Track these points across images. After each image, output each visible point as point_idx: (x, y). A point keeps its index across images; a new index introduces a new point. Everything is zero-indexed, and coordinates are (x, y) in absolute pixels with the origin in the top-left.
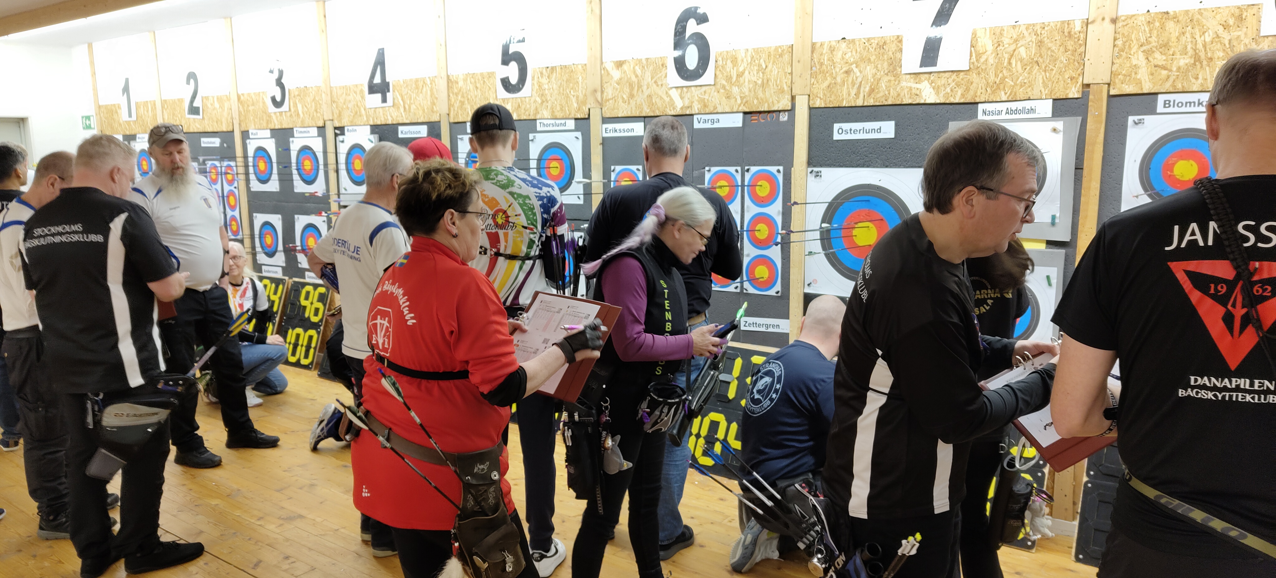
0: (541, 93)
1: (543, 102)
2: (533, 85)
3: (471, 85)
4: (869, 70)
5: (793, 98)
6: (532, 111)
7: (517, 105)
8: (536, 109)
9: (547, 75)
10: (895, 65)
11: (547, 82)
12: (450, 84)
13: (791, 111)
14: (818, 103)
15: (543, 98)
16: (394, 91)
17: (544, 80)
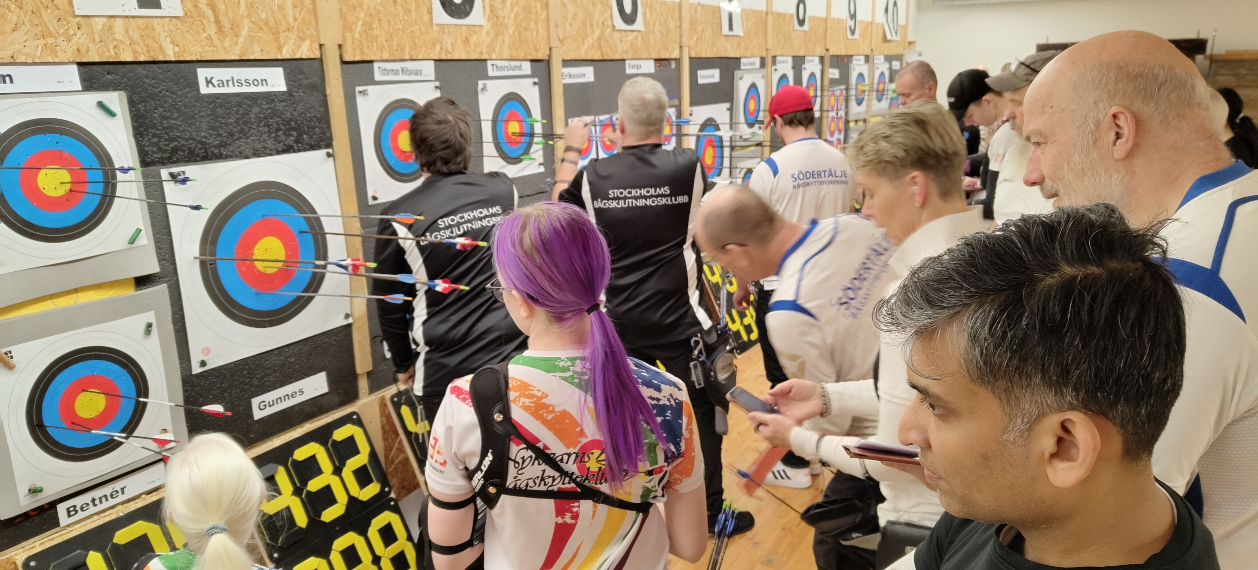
0: (495, 21)
1: (497, 36)
2: (484, 8)
4: (709, 30)
6: (485, 47)
7: (464, 36)
8: (490, 44)
10: (718, 28)
13: (681, 59)
14: (692, 53)
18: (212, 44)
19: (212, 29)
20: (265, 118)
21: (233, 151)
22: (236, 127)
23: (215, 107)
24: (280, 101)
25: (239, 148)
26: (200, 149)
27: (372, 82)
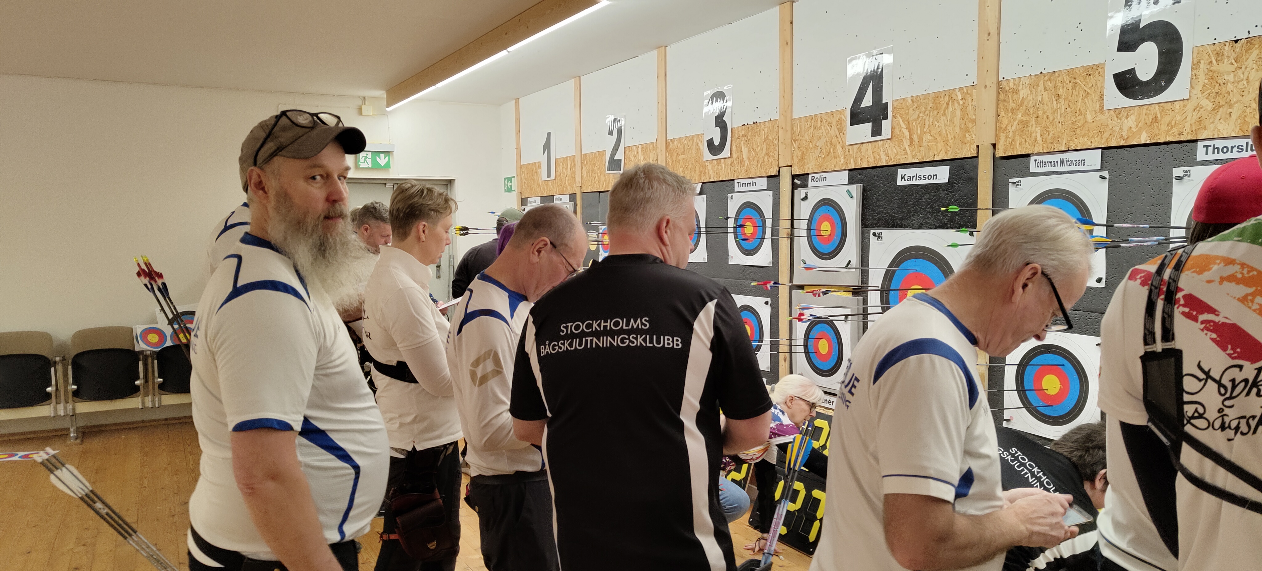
0: (1216, 90)
1: (1217, 108)
2: (1195, 77)
3: (1045, 94)
6: (1187, 125)
7: (1151, 117)
8: (1200, 120)
9: (1234, 55)
11: (1233, 68)
12: (1002, 96)
15: (1218, 99)
16: (894, 116)
17: (1226, 66)
18: (906, 154)
19: (906, 144)
20: (931, 202)
21: (909, 223)
22: (913, 207)
23: (904, 194)
24: (944, 190)
25: (912, 221)
26: (891, 220)
27: (1027, 173)
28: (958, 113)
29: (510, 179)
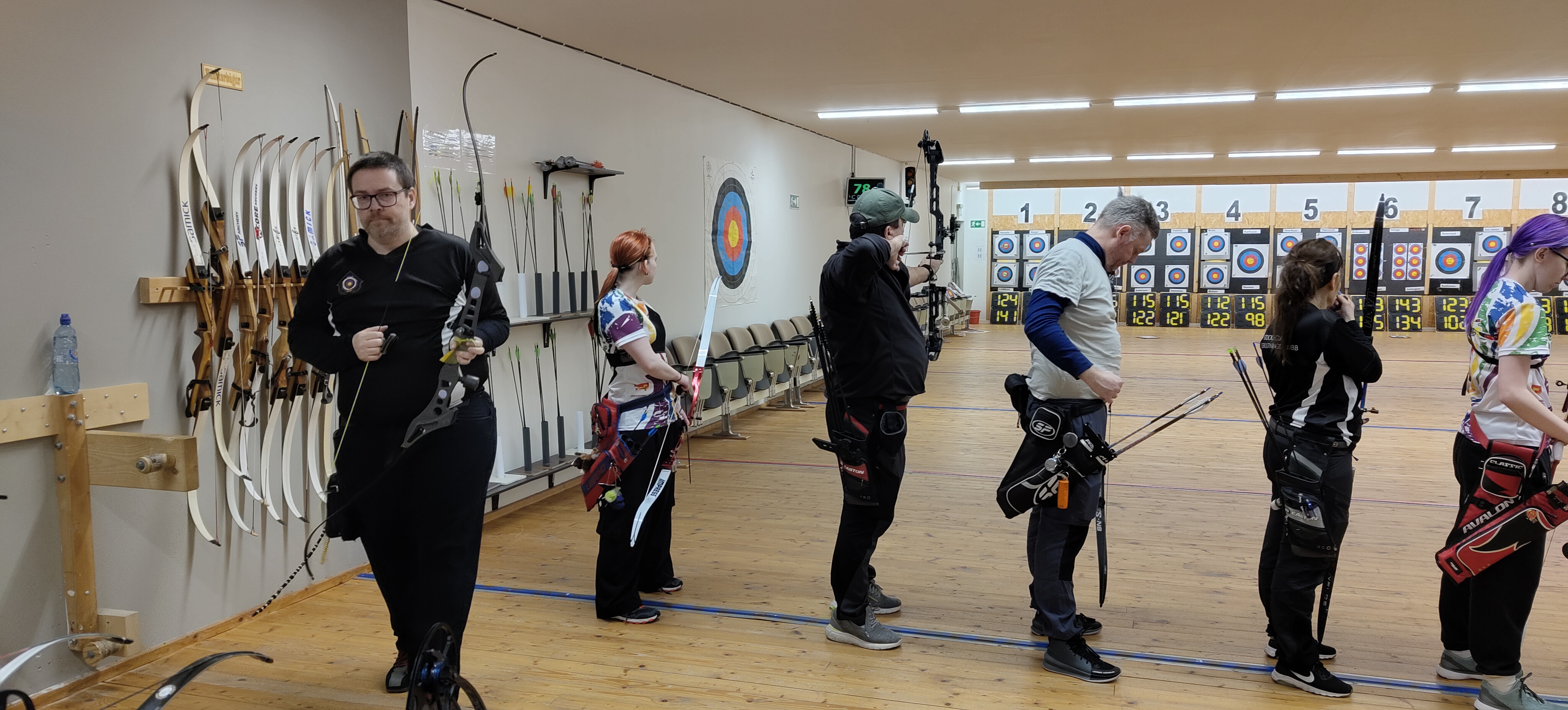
3: (1288, 216)
4: (1452, 218)
5: (1428, 225)
9: (1327, 214)
10: (1460, 217)
11: (1327, 217)
12: (1275, 216)
13: (1427, 229)
14: (1436, 226)
15: (1324, 221)
16: (1242, 217)
18: (1246, 226)
20: (1255, 238)
22: (1248, 239)
23: (1245, 236)
24: (1258, 235)
25: (1248, 242)
26: (1241, 242)
27: (1282, 232)
28: (1264, 217)
29: (980, 222)
